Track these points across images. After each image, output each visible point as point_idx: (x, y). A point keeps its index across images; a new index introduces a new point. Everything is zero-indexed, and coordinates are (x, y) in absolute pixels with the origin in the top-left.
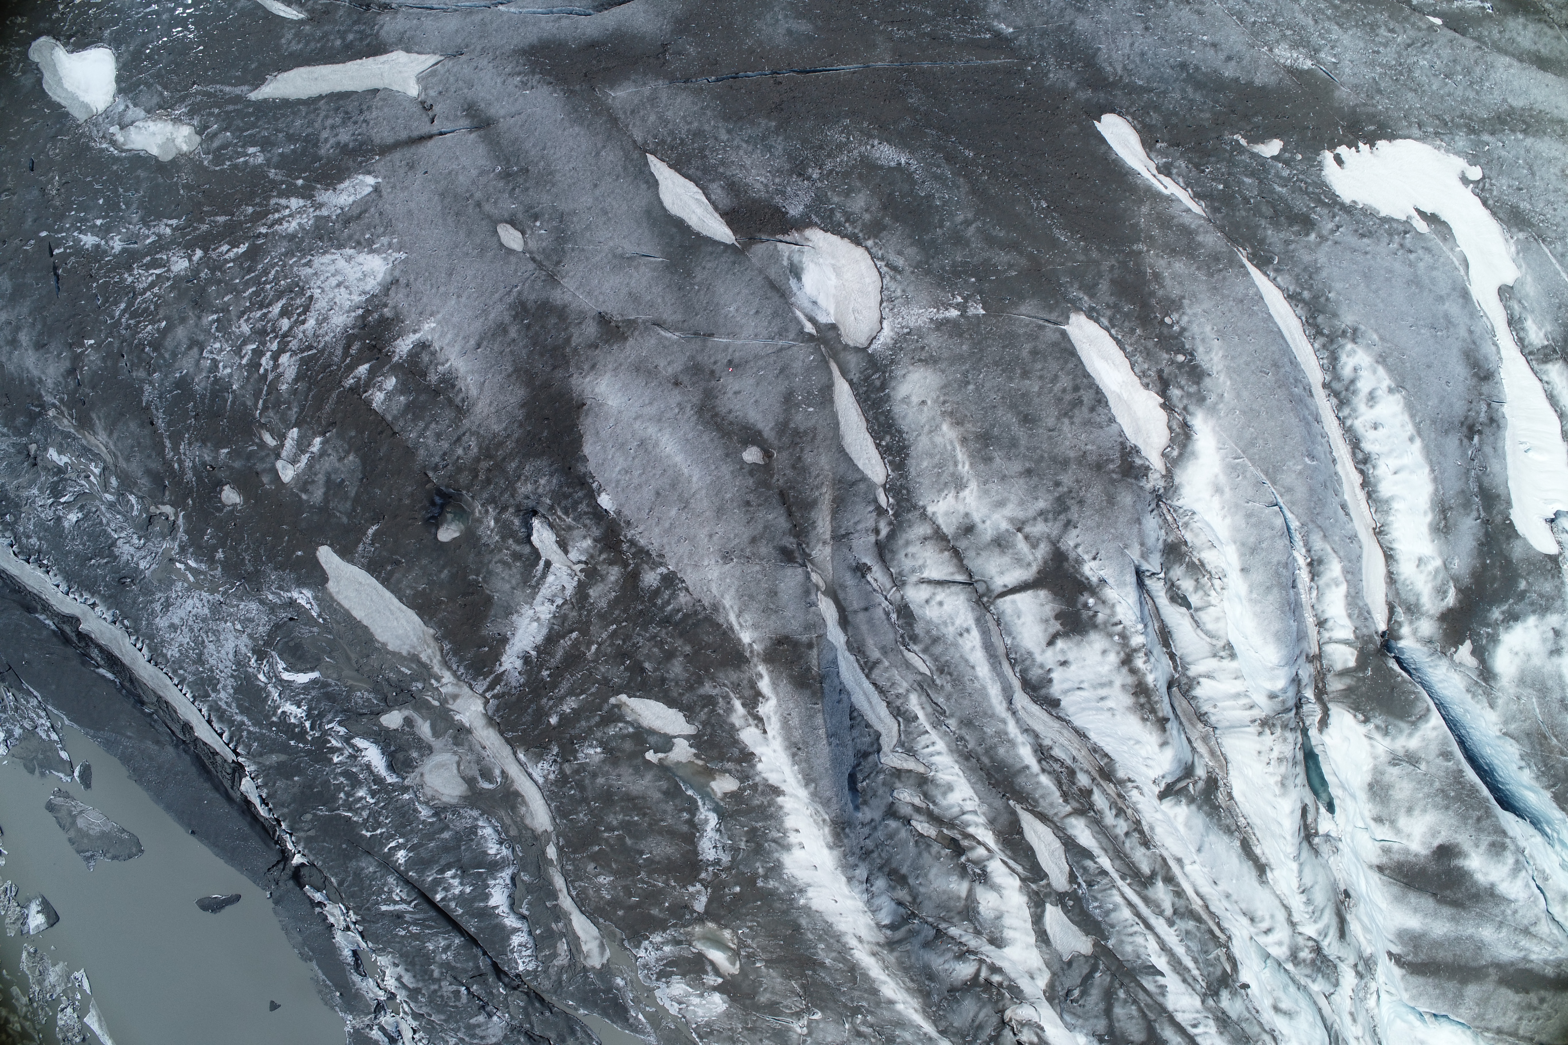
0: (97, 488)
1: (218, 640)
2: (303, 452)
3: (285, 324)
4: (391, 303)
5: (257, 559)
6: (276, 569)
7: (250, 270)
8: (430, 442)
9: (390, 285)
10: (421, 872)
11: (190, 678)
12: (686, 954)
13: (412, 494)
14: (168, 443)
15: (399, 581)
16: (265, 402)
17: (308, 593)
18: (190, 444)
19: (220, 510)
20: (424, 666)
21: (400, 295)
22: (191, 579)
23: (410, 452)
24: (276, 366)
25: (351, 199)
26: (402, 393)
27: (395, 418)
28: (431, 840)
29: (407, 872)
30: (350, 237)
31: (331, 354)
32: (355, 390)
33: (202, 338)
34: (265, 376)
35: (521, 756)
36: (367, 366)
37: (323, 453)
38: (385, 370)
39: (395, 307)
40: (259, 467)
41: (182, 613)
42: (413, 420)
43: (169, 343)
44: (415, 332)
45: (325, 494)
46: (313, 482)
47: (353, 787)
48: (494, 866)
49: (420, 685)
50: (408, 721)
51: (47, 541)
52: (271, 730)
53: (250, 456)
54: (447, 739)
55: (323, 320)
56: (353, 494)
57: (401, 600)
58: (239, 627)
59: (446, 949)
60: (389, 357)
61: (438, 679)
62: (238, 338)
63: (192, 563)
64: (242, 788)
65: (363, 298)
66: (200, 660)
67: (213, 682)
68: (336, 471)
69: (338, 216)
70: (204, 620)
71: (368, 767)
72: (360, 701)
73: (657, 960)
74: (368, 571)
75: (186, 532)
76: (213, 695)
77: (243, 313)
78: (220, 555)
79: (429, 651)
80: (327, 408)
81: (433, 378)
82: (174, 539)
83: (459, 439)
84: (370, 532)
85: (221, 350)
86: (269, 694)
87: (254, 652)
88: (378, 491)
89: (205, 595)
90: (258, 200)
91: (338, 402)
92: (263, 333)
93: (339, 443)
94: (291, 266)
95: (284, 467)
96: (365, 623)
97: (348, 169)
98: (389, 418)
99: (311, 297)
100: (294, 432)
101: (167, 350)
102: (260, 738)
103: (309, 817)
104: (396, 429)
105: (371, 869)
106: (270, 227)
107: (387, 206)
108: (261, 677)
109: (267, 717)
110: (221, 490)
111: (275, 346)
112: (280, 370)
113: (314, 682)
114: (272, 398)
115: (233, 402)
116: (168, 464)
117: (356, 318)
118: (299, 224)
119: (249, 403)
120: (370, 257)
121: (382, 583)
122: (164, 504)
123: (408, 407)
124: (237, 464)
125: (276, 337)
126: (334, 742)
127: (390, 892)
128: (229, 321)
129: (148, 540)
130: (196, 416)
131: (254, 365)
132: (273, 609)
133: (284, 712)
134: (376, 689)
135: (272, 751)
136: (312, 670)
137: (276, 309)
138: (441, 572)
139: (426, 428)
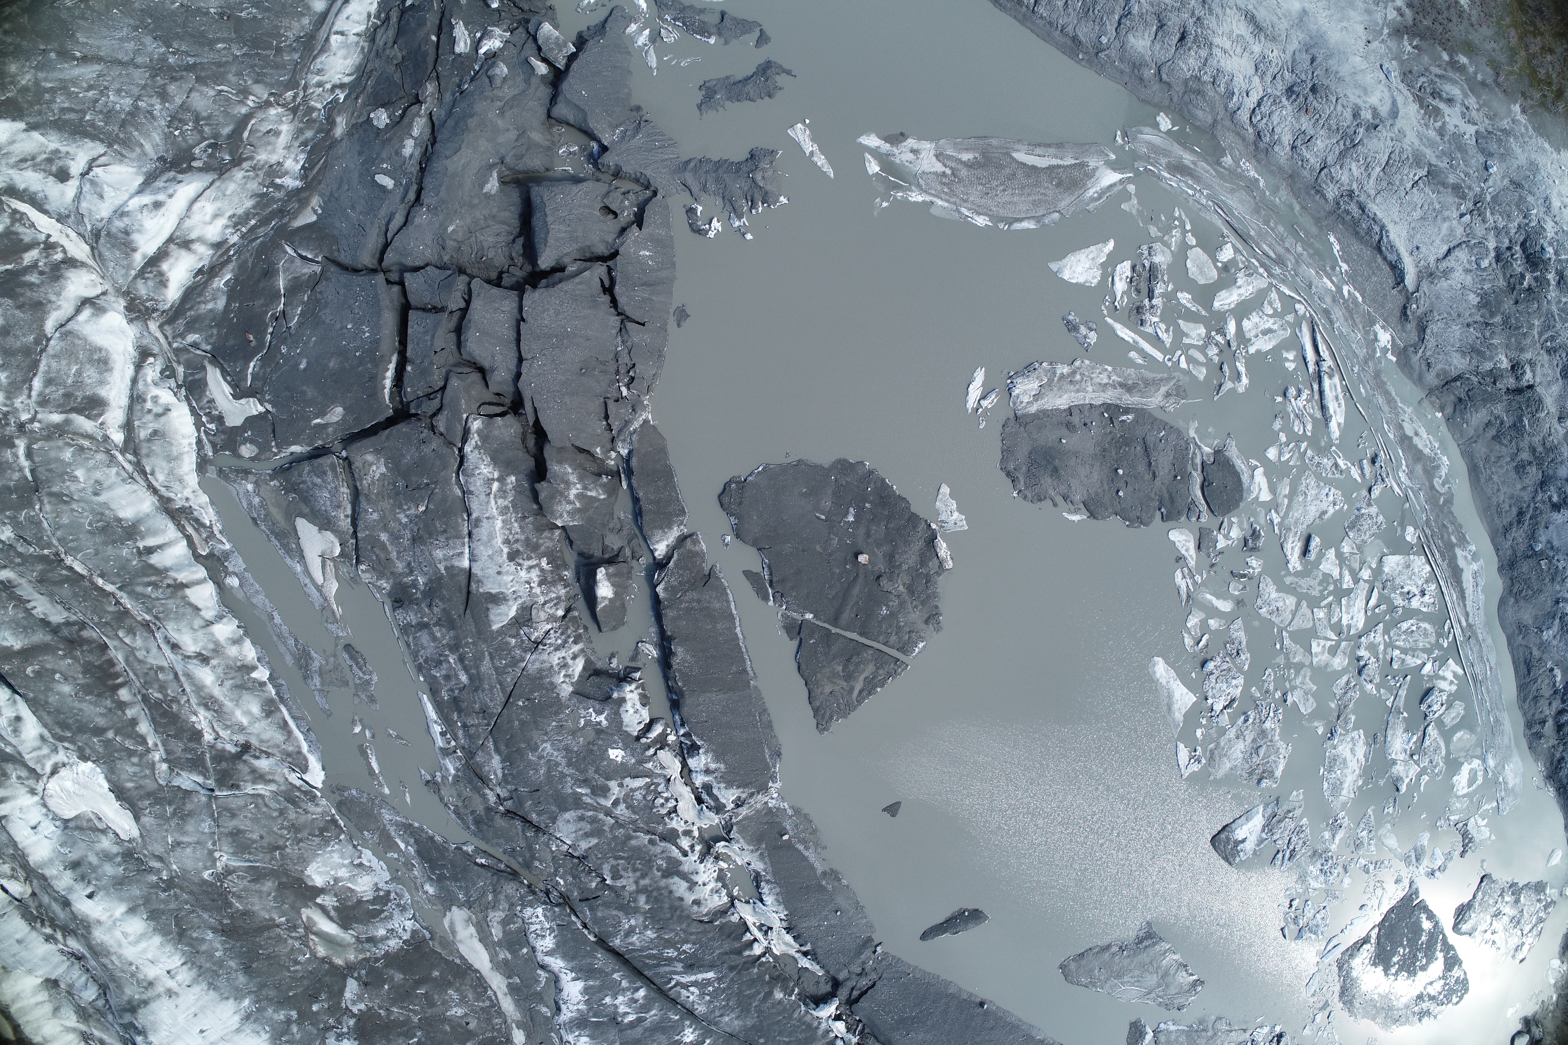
10: (664, 1019)
12: (360, 928)
29: (682, 1019)
59: (630, 932)
73: (390, 917)
105: (727, 1019)
127: (702, 995)
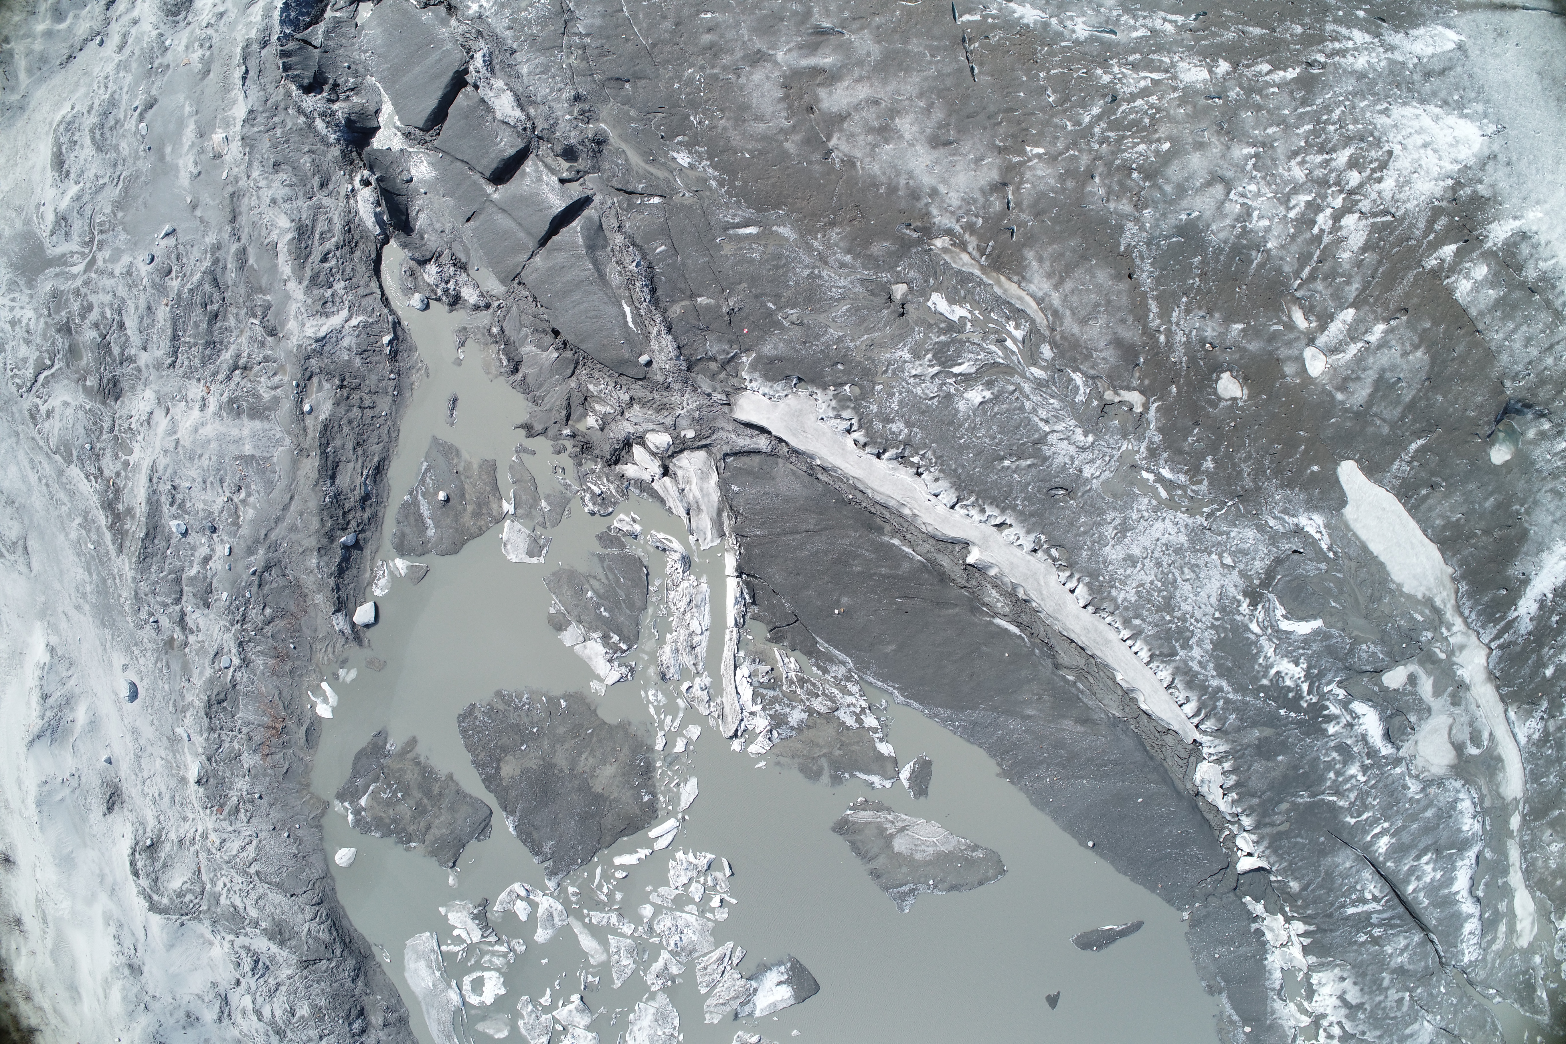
0: (1017, 358)
1: (1198, 578)
2: (1353, 339)
3: (1354, 178)
4: (1486, 180)
5: (1259, 472)
6: (1282, 486)
7: (1304, 102)
8: (1518, 346)
9: (1487, 160)
10: (1398, 861)
11: (1150, 630)
13: (1480, 406)
14: (1154, 306)
15: (1431, 509)
16: (1314, 270)
17: (1319, 519)
18: (1188, 311)
19: (1214, 405)
20: (1437, 612)
21: (1500, 174)
22: (1164, 494)
23: (1490, 356)
24: (1336, 227)
25: (1430, 51)
26: (1493, 286)
27: (1481, 314)
28: (1413, 821)
29: (1384, 863)
30: (1434, 94)
31: (1412, 225)
32: (1435, 273)
33: (1229, 174)
34: (1318, 238)
35: (1512, 714)
36: (1453, 247)
37: (1383, 344)
38: (1475, 255)
39: (1493, 186)
40: (1283, 352)
41: (1146, 540)
42: (1502, 319)
43: (1174, 172)
44: (1515, 218)
45: (1370, 395)
46: (1358, 378)
47: (1345, 763)
48: (1463, 845)
49: (1430, 635)
50: (1412, 679)
51: (922, 428)
52: (1257, 697)
53: (1273, 337)
54: (1446, 699)
55: (1404, 183)
56: (1407, 399)
57: (1425, 532)
58: (1228, 560)
59: (1402, 952)
60: (1480, 240)
61: (1449, 628)
62: (1286, 183)
63: (1166, 473)
64: (1198, 778)
65: (1456, 167)
66: (1168, 606)
67: (1183, 636)
68: (1394, 368)
69: (1415, 65)
70: (1179, 551)
71: (1364, 738)
72: (1364, 656)
74: (1396, 495)
75: (1160, 430)
76: (1182, 653)
77: (1296, 153)
78: (1209, 464)
79: (1445, 594)
80: (1400, 290)
81: (1531, 274)
82: (1140, 438)
83: (1551, 347)
84: (1414, 446)
85: (1258, 194)
86: (1260, 649)
87: (1245, 594)
88: (1440, 398)
89: (1182, 518)
90: (1307, 20)
91: (1415, 284)
92: (1323, 183)
93: (1409, 333)
94: (1363, 110)
95: (1314, 357)
96: (1382, 558)
97: (1422, 15)
98: (1473, 312)
99: (1390, 153)
100: (1349, 314)
101: (1168, 181)
102: (1240, 709)
103: (1284, 806)
104: (1481, 326)
105: (1348, 865)
106: (1328, 56)
107: (1476, 70)
108: (1254, 627)
109: (1256, 679)
110: (1219, 378)
111: (1338, 202)
112: (1344, 233)
113: (1316, 632)
114: (1326, 267)
115: (1262, 265)
116: (1150, 335)
117: (1446, 189)
118: (1369, 62)
119: (1287, 269)
120: (1462, 122)
121: (1409, 511)
122: (1129, 389)
123: (1499, 303)
124: (1254, 346)
125: (1341, 192)
126: (1332, 708)
127: (1362, 891)
128: (1274, 160)
129: (1098, 437)
130: (1203, 276)
131: (1306, 221)
132: (1274, 538)
133: (1278, 673)
134: (1384, 639)
135: (1254, 724)
136: (1314, 617)
137: (1342, 157)
138: (1487, 499)
139: (1516, 328)
